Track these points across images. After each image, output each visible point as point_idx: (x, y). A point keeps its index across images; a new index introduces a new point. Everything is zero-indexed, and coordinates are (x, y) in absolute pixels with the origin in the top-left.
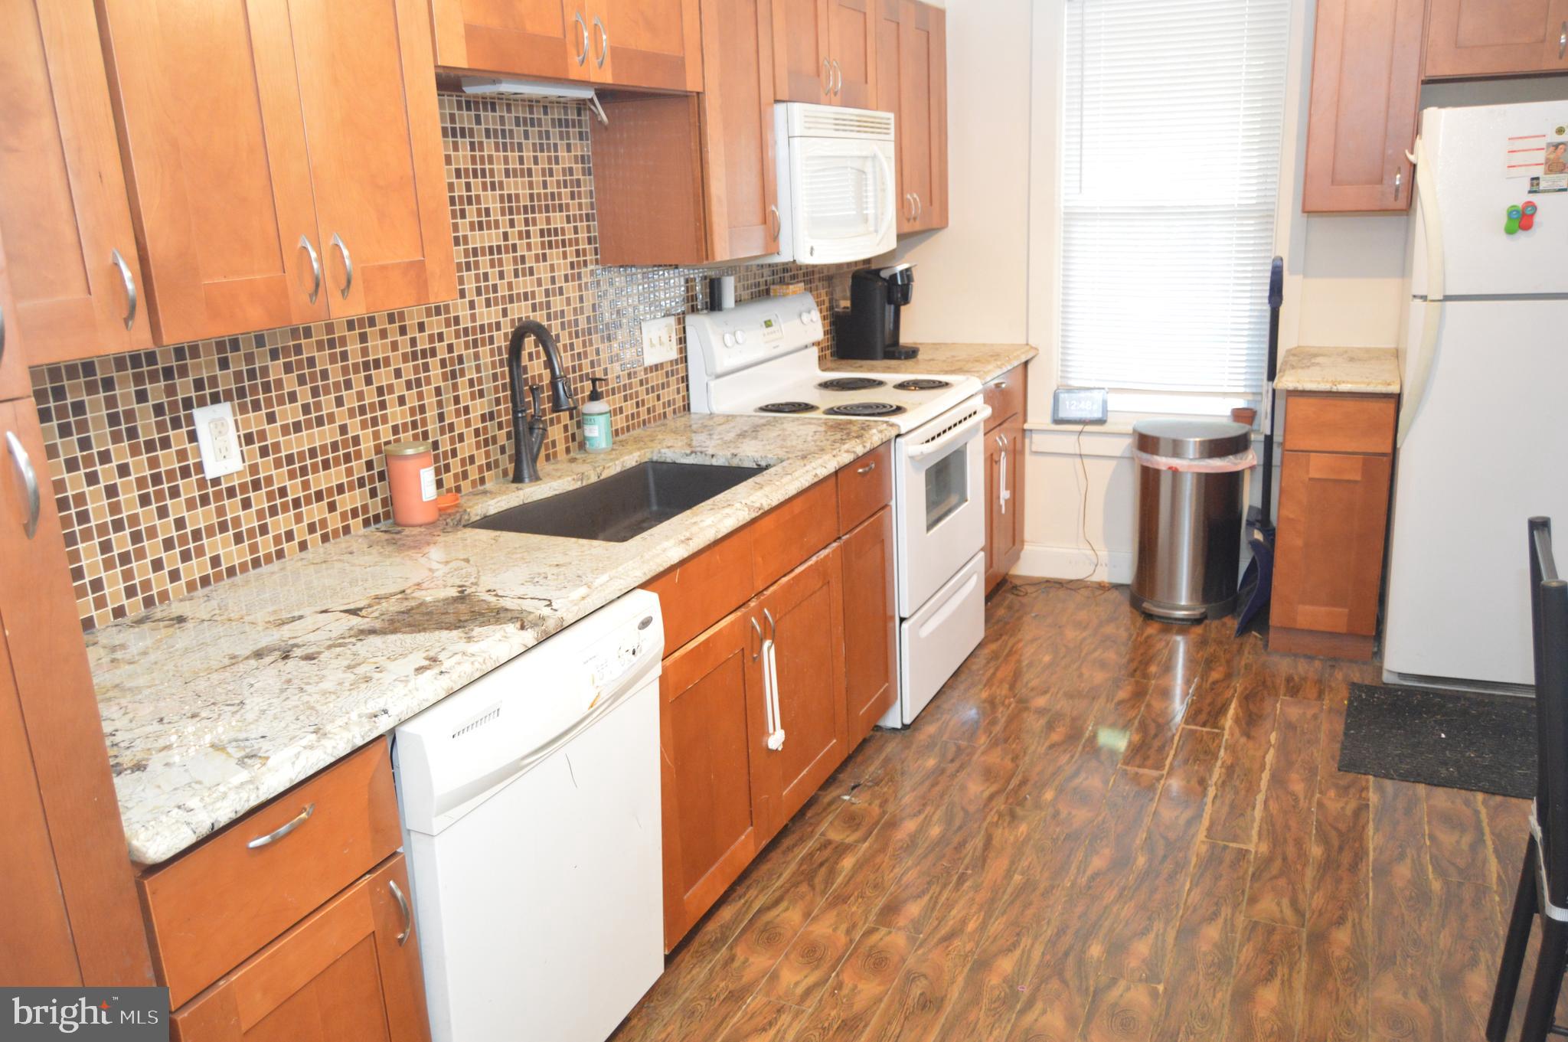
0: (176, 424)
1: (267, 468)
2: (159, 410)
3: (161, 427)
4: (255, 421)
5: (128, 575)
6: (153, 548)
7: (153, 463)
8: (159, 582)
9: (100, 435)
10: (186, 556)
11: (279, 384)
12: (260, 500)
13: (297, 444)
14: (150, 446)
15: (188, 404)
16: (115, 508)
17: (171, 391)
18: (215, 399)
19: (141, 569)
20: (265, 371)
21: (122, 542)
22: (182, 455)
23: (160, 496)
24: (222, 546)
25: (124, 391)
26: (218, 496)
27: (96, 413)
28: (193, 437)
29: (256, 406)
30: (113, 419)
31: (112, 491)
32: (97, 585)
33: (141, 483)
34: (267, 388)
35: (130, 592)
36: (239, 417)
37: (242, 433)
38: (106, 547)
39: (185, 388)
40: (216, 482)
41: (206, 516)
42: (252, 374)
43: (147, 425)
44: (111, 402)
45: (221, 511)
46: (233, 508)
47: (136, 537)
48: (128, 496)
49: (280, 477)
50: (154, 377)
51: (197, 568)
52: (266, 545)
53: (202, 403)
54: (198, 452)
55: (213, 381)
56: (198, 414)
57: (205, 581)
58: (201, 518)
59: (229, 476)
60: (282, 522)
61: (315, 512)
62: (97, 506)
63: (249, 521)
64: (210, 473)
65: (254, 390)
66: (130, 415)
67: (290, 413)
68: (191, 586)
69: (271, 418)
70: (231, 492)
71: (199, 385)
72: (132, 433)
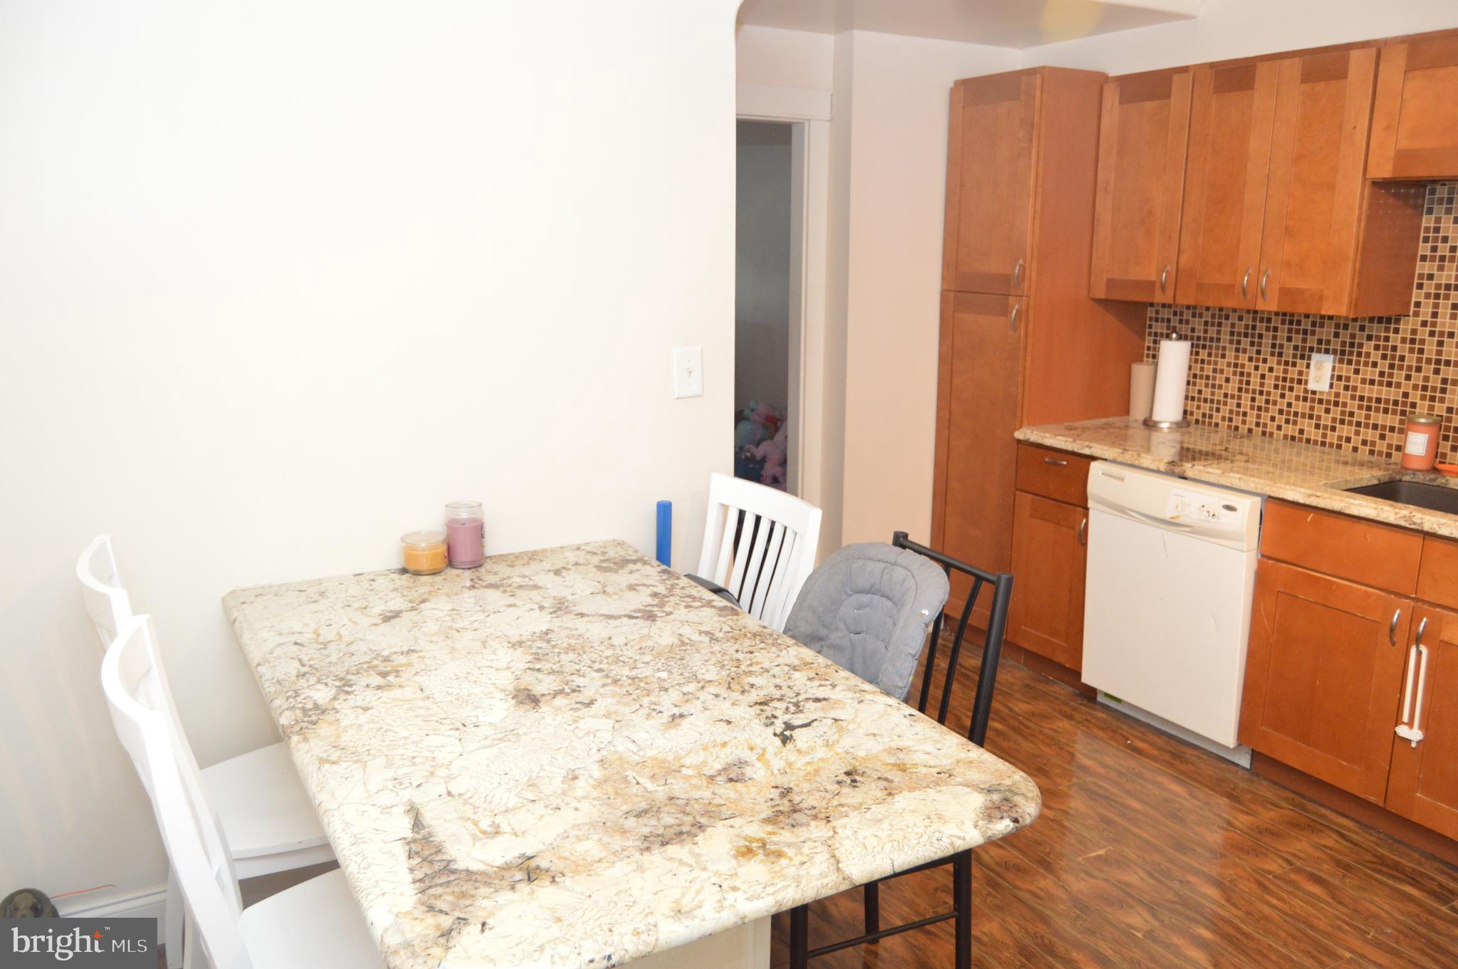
0: (1302, 357)
1: (1345, 397)
2: (1296, 348)
3: (1295, 356)
4: (1346, 370)
5: (1259, 416)
6: (1273, 410)
7: (1286, 371)
8: (1271, 427)
9: (1266, 349)
10: (1287, 421)
11: (1368, 355)
12: (1336, 412)
13: (1366, 391)
14: (1287, 363)
15: (1311, 349)
16: (1262, 385)
17: (1304, 341)
18: (1327, 351)
19: (1266, 417)
20: (1361, 345)
21: (1260, 401)
22: (1300, 373)
23: (1283, 388)
24: (1307, 425)
25: (1282, 334)
26: (1313, 400)
27: (1267, 341)
28: (1308, 366)
29: (1350, 362)
30: (1274, 346)
31: (1263, 377)
32: (1245, 414)
33: (1277, 378)
34: (1359, 354)
35: (1258, 424)
36: (1337, 365)
37: (1336, 373)
38: (1253, 400)
39: (1312, 341)
40: (1314, 393)
41: (1304, 407)
42: (1352, 345)
43: (1288, 352)
44: (1275, 338)
45: (1312, 408)
46: (1319, 410)
47: (1267, 402)
48: (1270, 382)
49: (1353, 405)
50: (1297, 332)
51: (1290, 430)
52: (1332, 438)
53: (1319, 351)
54: (1308, 374)
55: (1328, 342)
56: (1315, 356)
57: (1293, 438)
58: (1300, 407)
59: (1322, 393)
60: (1346, 430)
61: (1370, 435)
62: (1255, 380)
63: (1326, 420)
64: (1311, 386)
65: (1351, 353)
66: (1281, 346)
67: (1369, 373)
68: (1285, 437)
69: (1357, 372)
70: (1321, 401)
71: (1320, 342)
72: (1280, 355)
